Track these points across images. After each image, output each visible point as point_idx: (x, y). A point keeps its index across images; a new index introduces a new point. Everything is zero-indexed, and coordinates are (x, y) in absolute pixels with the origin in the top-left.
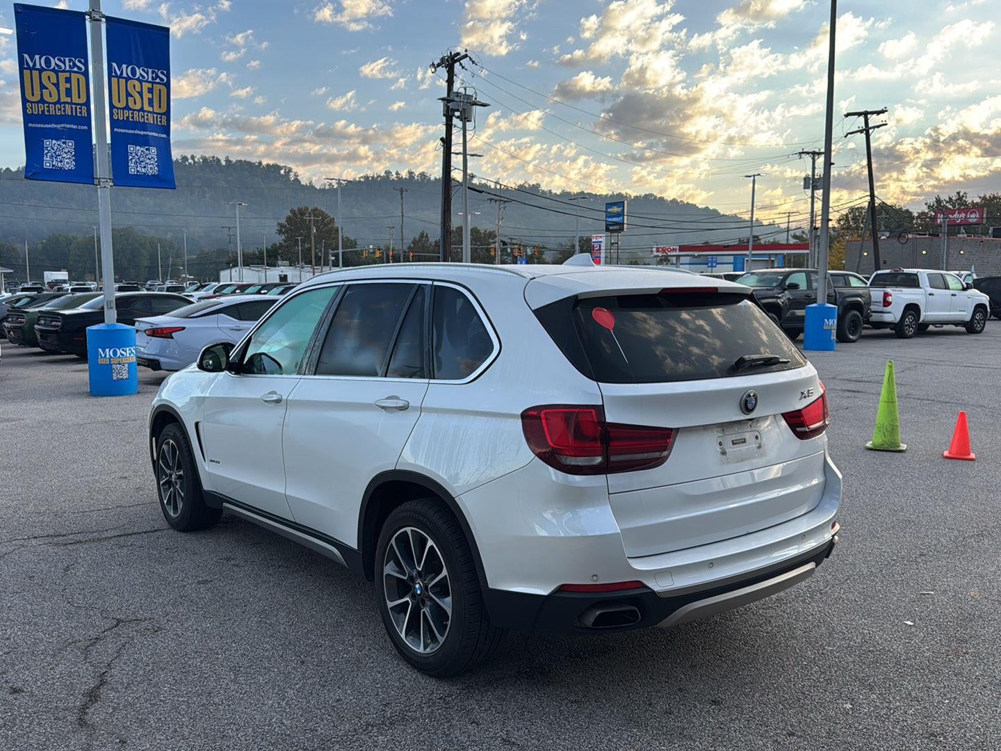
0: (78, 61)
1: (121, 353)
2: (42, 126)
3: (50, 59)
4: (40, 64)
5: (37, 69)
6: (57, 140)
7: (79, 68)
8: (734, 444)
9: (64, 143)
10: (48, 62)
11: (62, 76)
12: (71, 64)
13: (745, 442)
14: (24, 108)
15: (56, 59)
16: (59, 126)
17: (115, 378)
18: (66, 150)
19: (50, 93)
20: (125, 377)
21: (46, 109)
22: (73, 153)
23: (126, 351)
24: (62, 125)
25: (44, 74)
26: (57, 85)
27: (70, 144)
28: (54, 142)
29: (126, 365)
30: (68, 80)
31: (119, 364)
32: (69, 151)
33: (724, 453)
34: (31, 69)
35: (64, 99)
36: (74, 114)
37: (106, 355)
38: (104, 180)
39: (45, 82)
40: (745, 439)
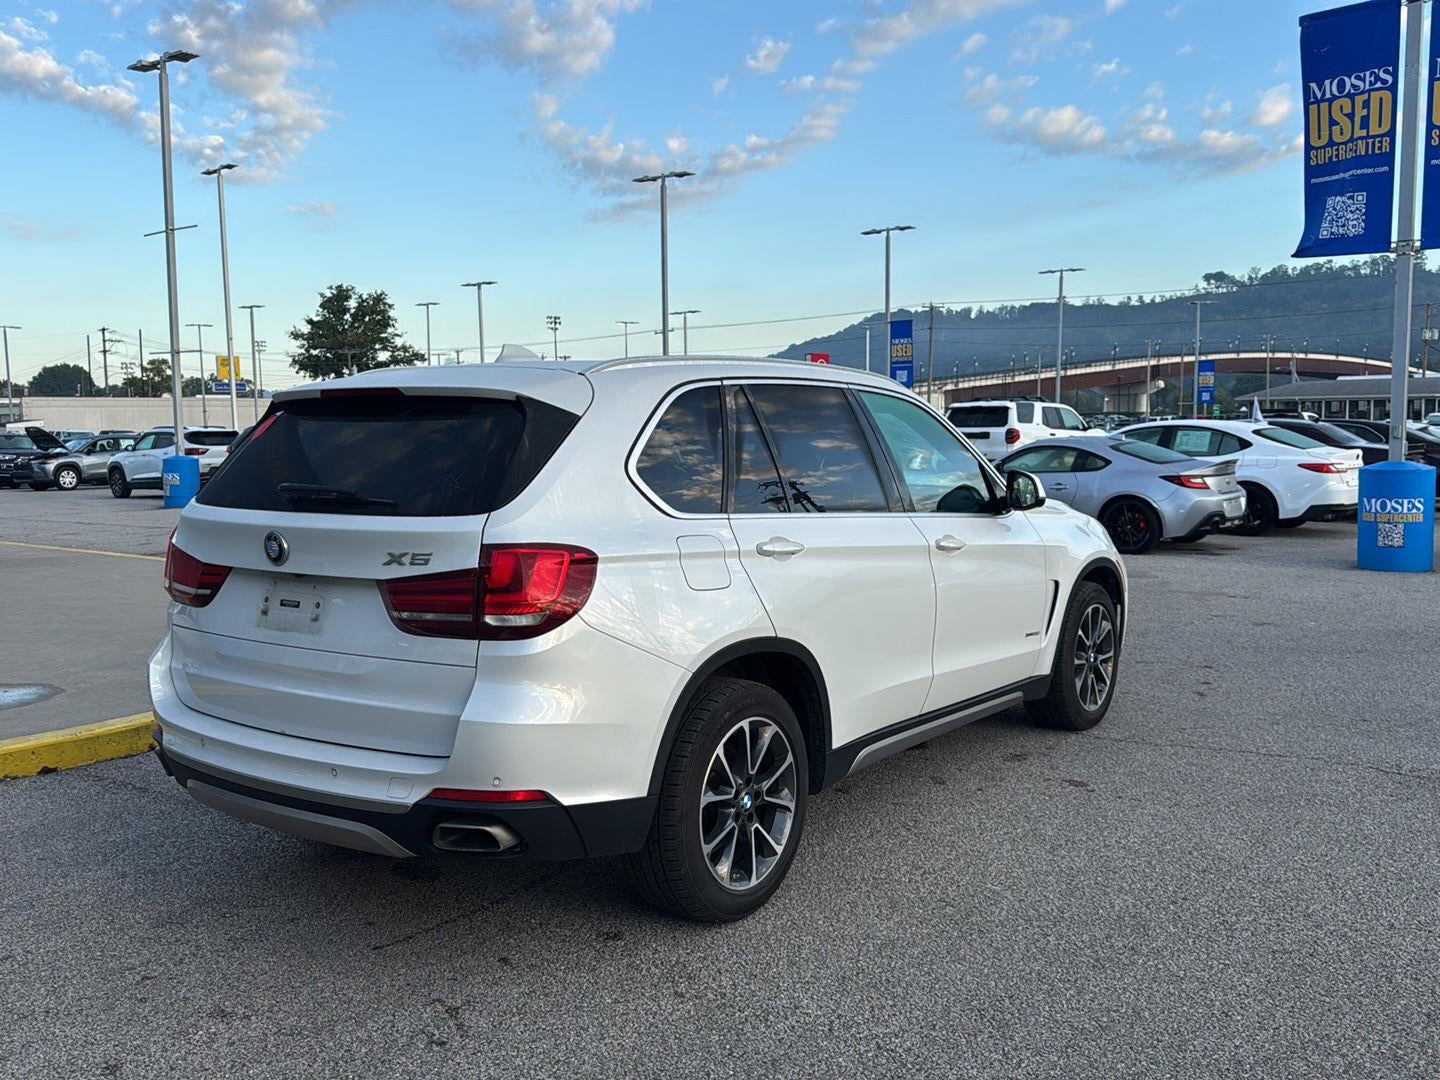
0: (1384, 72)
1: (1392, 507)
2: (1327, 179)
3: (1344, 80)
4: (1331, 91)
5: (1326, 100)
6: (1341, 196)
7: (1384, 82)
8: (282, 604)
9: (1352, 198)
10: (1341, 86)
11: (1359, 100)
12: (1372, 79)
13: (297, 606)
14: (1307, 158)
15: (1353, 78)
16: (1347, 175)
17: (1380, 544)
18: (1353, 208)
19: (1341, 129)
20: (1396, 544)
21: (1335, 153)
22: (1364, 210)
23: (1402, 505)
24: (1350, 173)
25: (1336, 105)
26: (1351, 116)
27: (1360, 198)
28: (1338, 198)
29: (1401, 526)
30: (1366, 104)
31: (1389, 523)
32: (1357, 209)
33: (265, 612)
34: (1318, 102)
35: (1360, 133)
36: (1370, 152)
37: (1371, 509)
38: (1404, 244)
39: (1337, 116)
40: (299, 603)
